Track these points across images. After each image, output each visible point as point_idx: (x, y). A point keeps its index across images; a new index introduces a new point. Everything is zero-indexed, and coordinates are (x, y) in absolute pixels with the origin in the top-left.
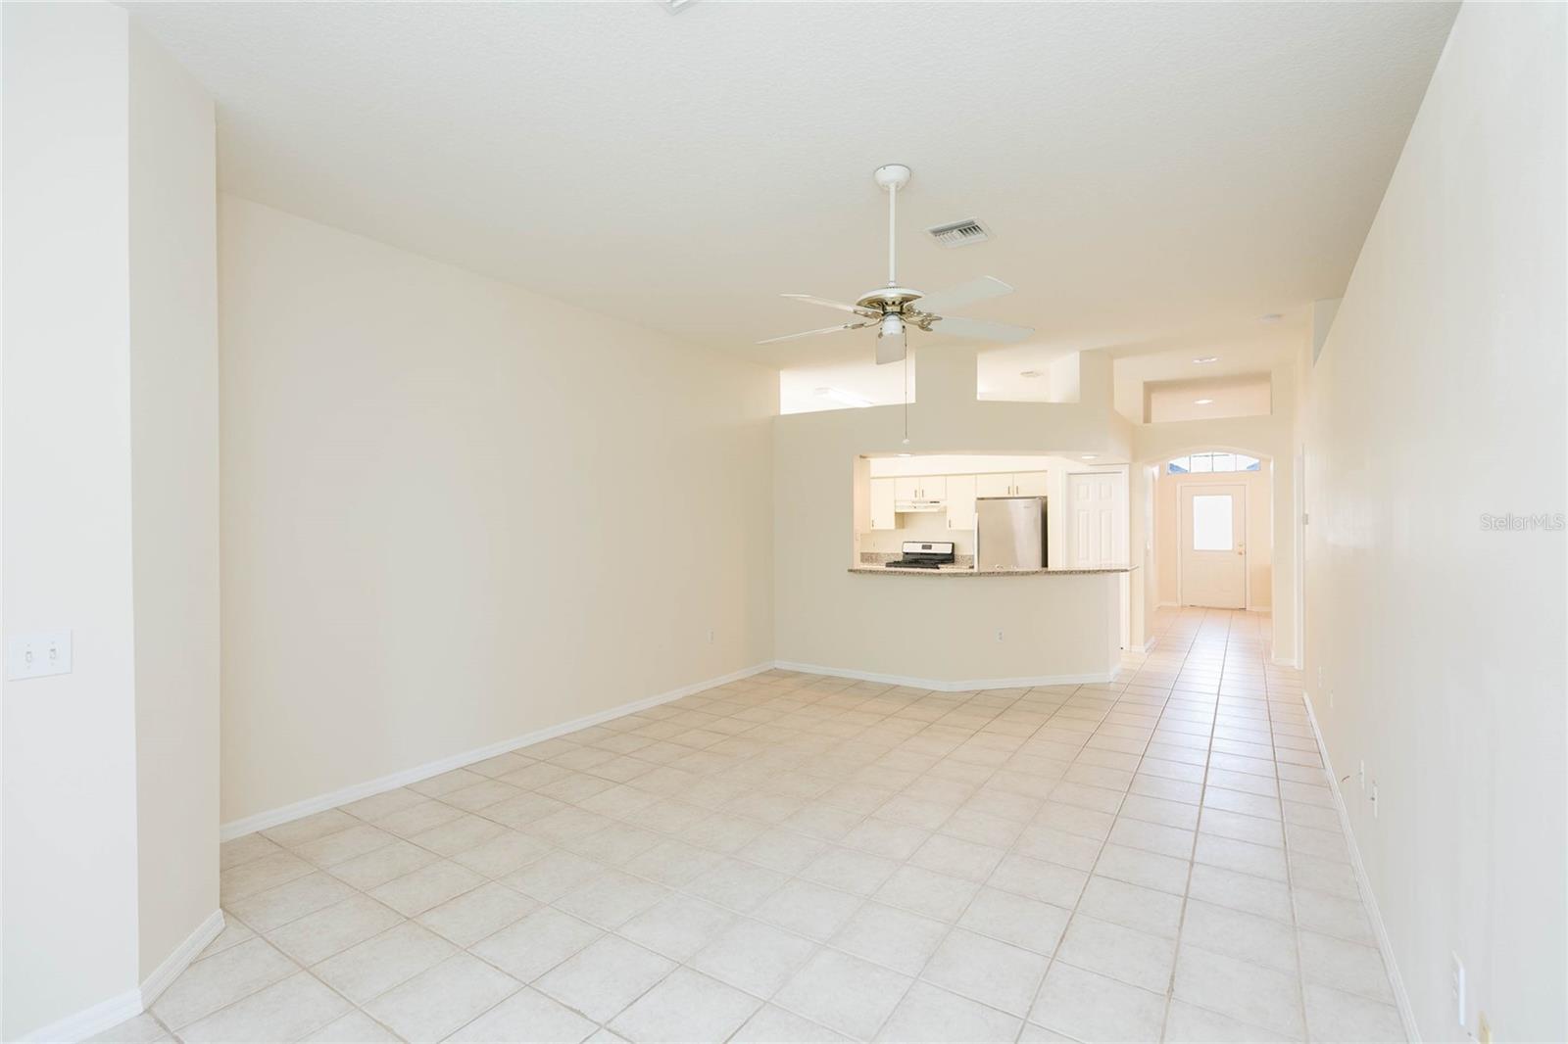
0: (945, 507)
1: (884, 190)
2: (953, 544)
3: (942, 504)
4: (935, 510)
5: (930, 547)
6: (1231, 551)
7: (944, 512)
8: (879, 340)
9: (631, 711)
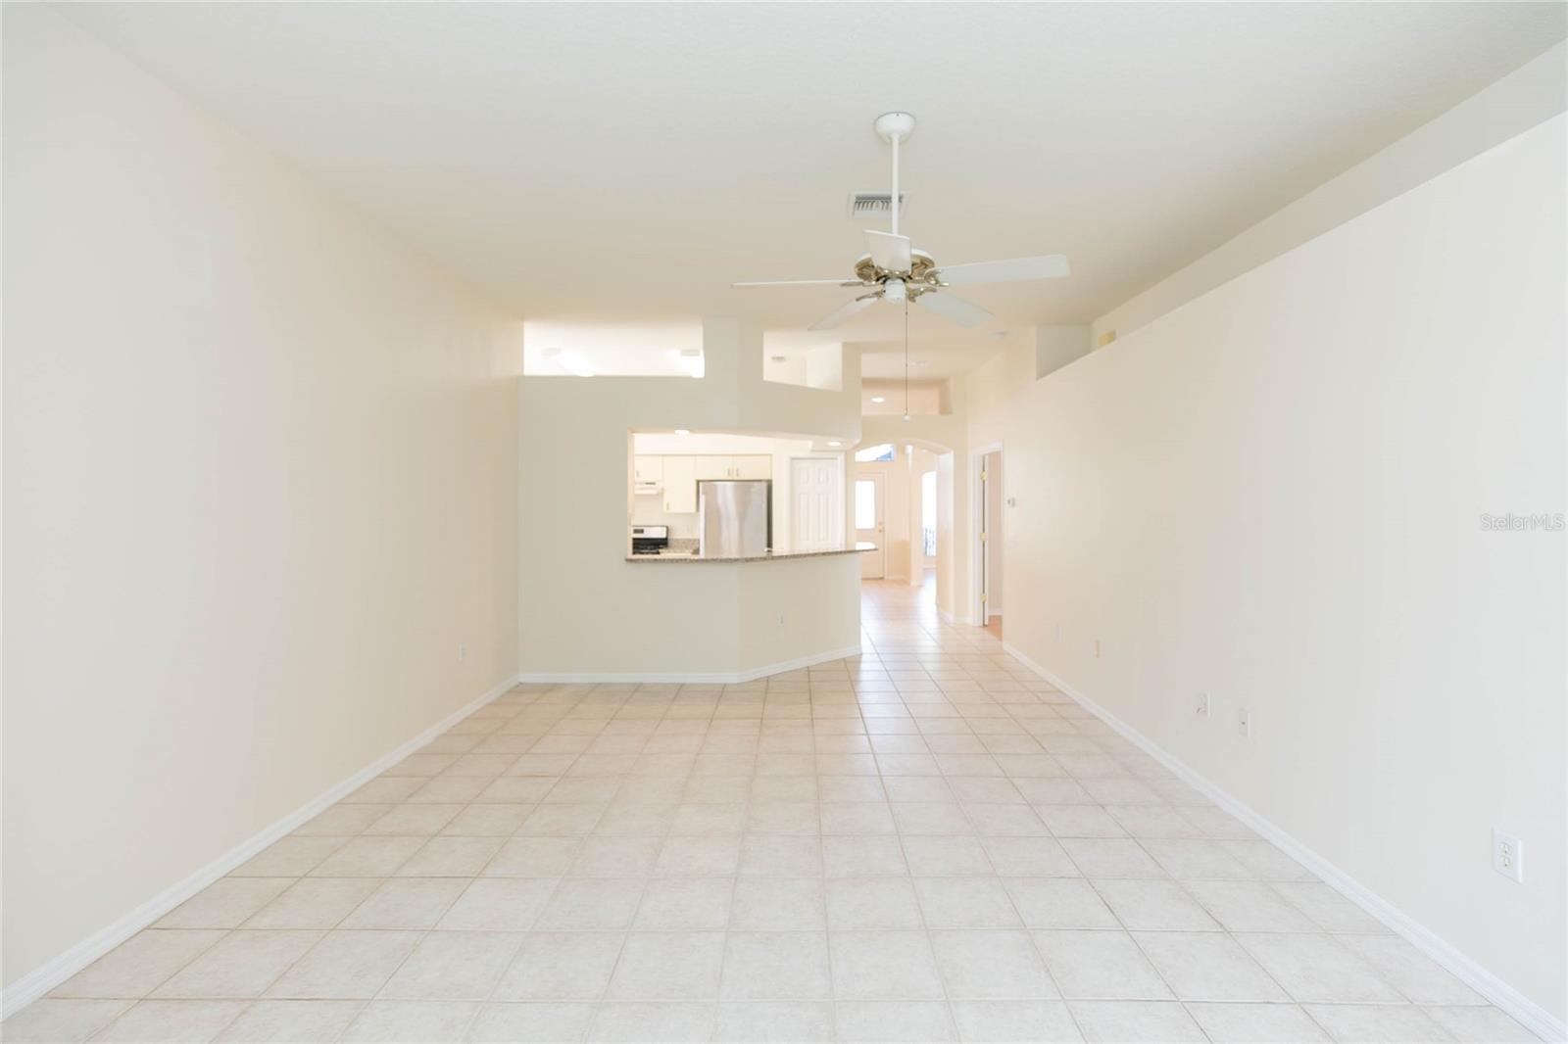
0: (663, 489)
1: (885, 141)
2: (667, 528)
3: (659, 485)
4: (654, 492)
5: (642, 531)
6: (873, 529)
7: (660, 495)
8: (855, 301)
9: (379, 771)
